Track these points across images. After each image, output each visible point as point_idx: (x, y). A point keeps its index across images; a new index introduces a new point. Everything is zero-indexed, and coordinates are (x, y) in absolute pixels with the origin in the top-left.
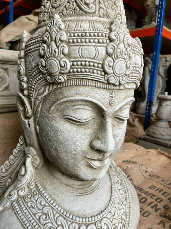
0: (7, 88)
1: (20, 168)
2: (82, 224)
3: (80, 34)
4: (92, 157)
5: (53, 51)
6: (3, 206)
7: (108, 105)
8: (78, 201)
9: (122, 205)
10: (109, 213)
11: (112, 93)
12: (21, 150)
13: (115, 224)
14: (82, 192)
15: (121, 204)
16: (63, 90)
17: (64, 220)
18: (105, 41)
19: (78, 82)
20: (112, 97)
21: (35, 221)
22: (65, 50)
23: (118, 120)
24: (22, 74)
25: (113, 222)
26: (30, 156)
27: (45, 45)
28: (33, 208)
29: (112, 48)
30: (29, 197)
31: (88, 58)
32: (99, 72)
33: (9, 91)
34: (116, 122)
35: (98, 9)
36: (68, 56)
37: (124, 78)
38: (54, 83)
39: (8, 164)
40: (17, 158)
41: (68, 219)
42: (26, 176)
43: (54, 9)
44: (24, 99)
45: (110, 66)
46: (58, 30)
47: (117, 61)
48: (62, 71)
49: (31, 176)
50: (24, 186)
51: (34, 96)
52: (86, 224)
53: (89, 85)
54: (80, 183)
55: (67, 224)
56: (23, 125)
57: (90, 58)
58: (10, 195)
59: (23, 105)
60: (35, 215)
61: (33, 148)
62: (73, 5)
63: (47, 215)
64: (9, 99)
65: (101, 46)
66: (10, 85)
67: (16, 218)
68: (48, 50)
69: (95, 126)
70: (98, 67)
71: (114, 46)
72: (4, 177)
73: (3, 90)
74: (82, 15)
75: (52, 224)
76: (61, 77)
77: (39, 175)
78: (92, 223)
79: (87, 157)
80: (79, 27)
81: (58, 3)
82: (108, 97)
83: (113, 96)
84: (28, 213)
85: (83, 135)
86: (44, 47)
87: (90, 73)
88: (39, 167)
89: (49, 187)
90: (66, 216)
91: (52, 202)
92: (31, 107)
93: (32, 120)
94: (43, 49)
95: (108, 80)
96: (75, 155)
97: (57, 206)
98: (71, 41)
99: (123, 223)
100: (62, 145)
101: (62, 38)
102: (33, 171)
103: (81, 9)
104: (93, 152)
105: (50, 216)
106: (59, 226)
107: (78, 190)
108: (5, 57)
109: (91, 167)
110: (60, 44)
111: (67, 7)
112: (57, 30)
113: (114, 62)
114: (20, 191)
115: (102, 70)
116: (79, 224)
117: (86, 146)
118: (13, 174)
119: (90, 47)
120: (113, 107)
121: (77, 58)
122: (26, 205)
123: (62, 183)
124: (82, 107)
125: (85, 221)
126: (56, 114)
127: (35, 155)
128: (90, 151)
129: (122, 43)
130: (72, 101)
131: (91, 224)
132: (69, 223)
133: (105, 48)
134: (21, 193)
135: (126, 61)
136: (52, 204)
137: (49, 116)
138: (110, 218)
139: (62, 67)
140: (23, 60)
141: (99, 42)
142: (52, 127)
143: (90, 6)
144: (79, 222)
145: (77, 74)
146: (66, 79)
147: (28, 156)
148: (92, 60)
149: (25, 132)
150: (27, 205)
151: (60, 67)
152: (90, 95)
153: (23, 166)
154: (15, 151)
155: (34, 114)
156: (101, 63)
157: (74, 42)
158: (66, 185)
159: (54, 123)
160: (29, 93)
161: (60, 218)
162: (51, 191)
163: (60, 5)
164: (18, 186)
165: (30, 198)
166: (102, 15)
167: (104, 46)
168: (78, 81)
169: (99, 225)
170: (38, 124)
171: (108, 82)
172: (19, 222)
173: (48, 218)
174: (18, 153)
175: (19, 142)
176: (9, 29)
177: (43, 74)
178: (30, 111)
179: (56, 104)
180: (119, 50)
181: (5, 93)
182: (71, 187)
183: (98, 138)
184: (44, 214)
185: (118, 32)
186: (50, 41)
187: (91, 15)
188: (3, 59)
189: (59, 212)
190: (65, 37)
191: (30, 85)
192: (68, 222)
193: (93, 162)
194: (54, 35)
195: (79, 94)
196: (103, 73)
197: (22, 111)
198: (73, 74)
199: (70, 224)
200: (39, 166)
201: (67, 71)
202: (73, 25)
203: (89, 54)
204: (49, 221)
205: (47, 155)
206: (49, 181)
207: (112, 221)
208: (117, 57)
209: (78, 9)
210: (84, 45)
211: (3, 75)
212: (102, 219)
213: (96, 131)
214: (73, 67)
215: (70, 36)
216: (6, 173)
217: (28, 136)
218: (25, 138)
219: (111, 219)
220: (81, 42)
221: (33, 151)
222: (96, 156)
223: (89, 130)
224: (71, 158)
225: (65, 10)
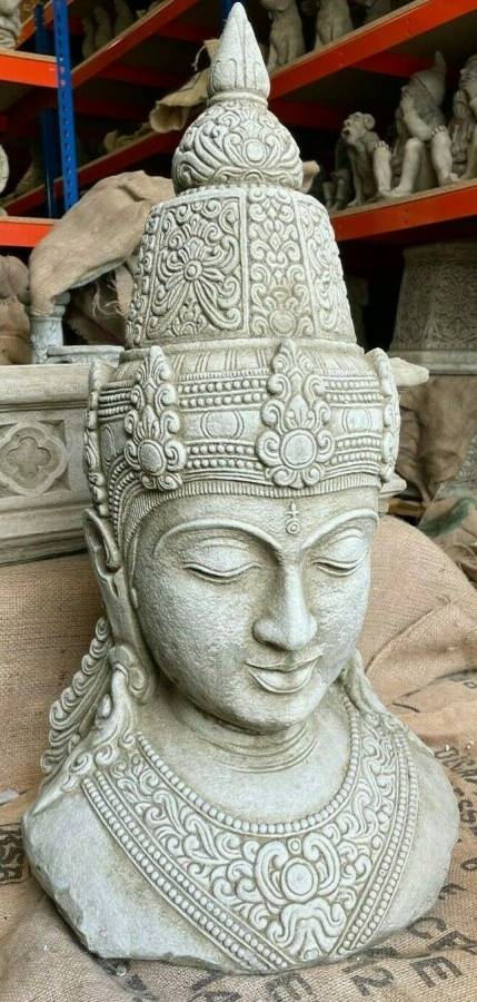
0: (61, 481)
1: (100, 701)
2: (249, 836)
3: (203, 387)
4: (260, 663)
5: (150, 426)
6: (62, 790)
7: (283, 536)
8: (243, 785)
9: (377, 813)
10: (329, 822)
11: (290, 507)
12: (103, 658)
13: (346, 854)
14: (257, 765)
15: (376, 809)
16: (178, 505)
17: (203, 823)
18: (257, 396)
19: (207, 488)
20: (292, 516)
21: (133, 819)
22: (172, 424)
23: (327, 570)
24: (93, 467)
25: (339, 848)
26: (121, 667)
27: (134, 413)
28: (130, 791)
29: (273, 411)
30: (122, 767)
31: (222, 437)
32: (250, 464)
33: (68, 488)
34: (322, 575)
35: (247, 317)
36: (181, 434)
37: (314, 472)
38: (158, 491)
39: (72, 697)
40: (93, 678)
41: (215, 821)
42: (113, 718)
43: (156, 319)
44: (101, 524)
45: (272, 450)
46: (159, 381)
47: (287, 436)
48: (170, 467)
49: (125, 719)
50: (109, 742)
51: (120, 517)
52: (261, 838)
53: (230, 493)
54: (249, 740)
55: (212, 833)
56: (101, 588)
57: (226, 437)
58: (76, 764)
59: (100, 538)
60: (133, 806)
61: (129, 648)
62: (194, 312)
63: (162, 807)
64: (69, 512)
65: (250, 409)
66: (70, 470)
67: (90, 812)
68: (141, 424)
69: (262, 586)
70: (245, 453)
71: (277, 407)
72: (60, 732)
73: (51, 489)
74: (212, 336)
75: (175, 829)
76: (169, 479)
77: (146, 721)
78: (278, 839)
79: (249, 662)
80: (203, 369)
81: (164, 306)
82: (282, 515)
83: (295, 513)
84: (117, 802)
85: (230, 606)
86: (132, 416)
87: (230, 467)
88: (145, 698)
89: (170, 749)
90: (208, 813)
91: (175, 780)
92: (117, 542)
93: (120, 574)
94: (130, 421)
95: (273, 479)
96: (216, 655)
97: (187, 791)
98: (185, 403)
99: (374, 859)
100: (186, 633)
101: (167, 401)
102: (129, 707)
103: (210, 321)
104: (261, 650)
105: (169, 811)
106: (190, 834)
107: (245, 759)
108: (55, 393)
109: (262, 688)
110: (163, 412)
111: (182, 316)
112: (156, 382)
113: (282, 440)
114: (100, 754)
115: (255, 459)
116: (242, 836)
117: (243, 634)
118: (84, 721)
119: (224, 414)
120: (298, 539)
121: (200, 438)
122: (114, 787)
123: (203, 740)
124: (221, 542)
125: (259, 832)
126: (168, 560)
127: (133, 665)
128: (255, 648)
129: (299, 397)
130: (196, 529)
131: (273, 840)
132: (216, 831)
133: (258, 412)
134: (103, 759)
135: (315, 432)
136: (176, 785)
137: (154, 563)
138: (332, 836)
139: (170, 458)
140: (94, 435)
141: (243, 401)
142: (161, 590)
143: (230, 313)
144: (240, 831)
145: (201, 470)
146: (181, 482)
147: (117, 669)
148: (233, 441)
149: (108, 606)
150: (116, 786)
151: (165, 460)
152: (236, 513)
153: (106, 696)
154: (87, 659)
155: (125, 559)
156: (252, 444)
157: (190, 406)
158: (215, 745)
159: (165, 581)
160: (110, 510)
161: (195, 816)
162: (175, 759)
163: (168, 310)
164: (95, 743)
165: (124, 771)
166: (257, 331)
167: (255, 409)
168: (206, 485)
169: (296, 846)
170: (134, 586)
171: (273, 481)
172: (96, 820)
173: (164, 815)
174: (95, 664)
175: (94, 636)
176: (61, 244)
177: (134, 471)
178: (115, 554)
179: (165, 536)
180: (291, 414)
181: (56, 496)
182: (227, 750)
183: (268, 615)
184: (155, 805)
185: (289, 371)
186: (143, 404)
187: (232, 334)
188: (49, 399)
189: (192, 804)
190: (172, 396)
191: (111, 493)
192: (213, 828)
193: (264, 675)
194: (151, 391)
195: (211, 513)
196: (259, 466)
197: (99, 552)
198: (193, 471)
199: (219, 834)
200: (144, 693)
201: (180, 467)
202: (191, 364)
203: (224, 429)
204: (167, 821)
205: (160, 663)
206: (170, 736)
207: (339, 844)
208: (287, 428)
209: (205, 321)
210: (211, 411)
211: (49, 441)
212: (307, 834)
213: (264, 597)
214: (192, 457)
215: (183, 392)
216: (66, 721)
217: (115, 616)
218: (109, 624)
219: (336, 841)
220: (206, 405)
221: (127, 655)
222: (270, 660)
223: (245, 596)
224: (209, 663)
225: (178, 322)
